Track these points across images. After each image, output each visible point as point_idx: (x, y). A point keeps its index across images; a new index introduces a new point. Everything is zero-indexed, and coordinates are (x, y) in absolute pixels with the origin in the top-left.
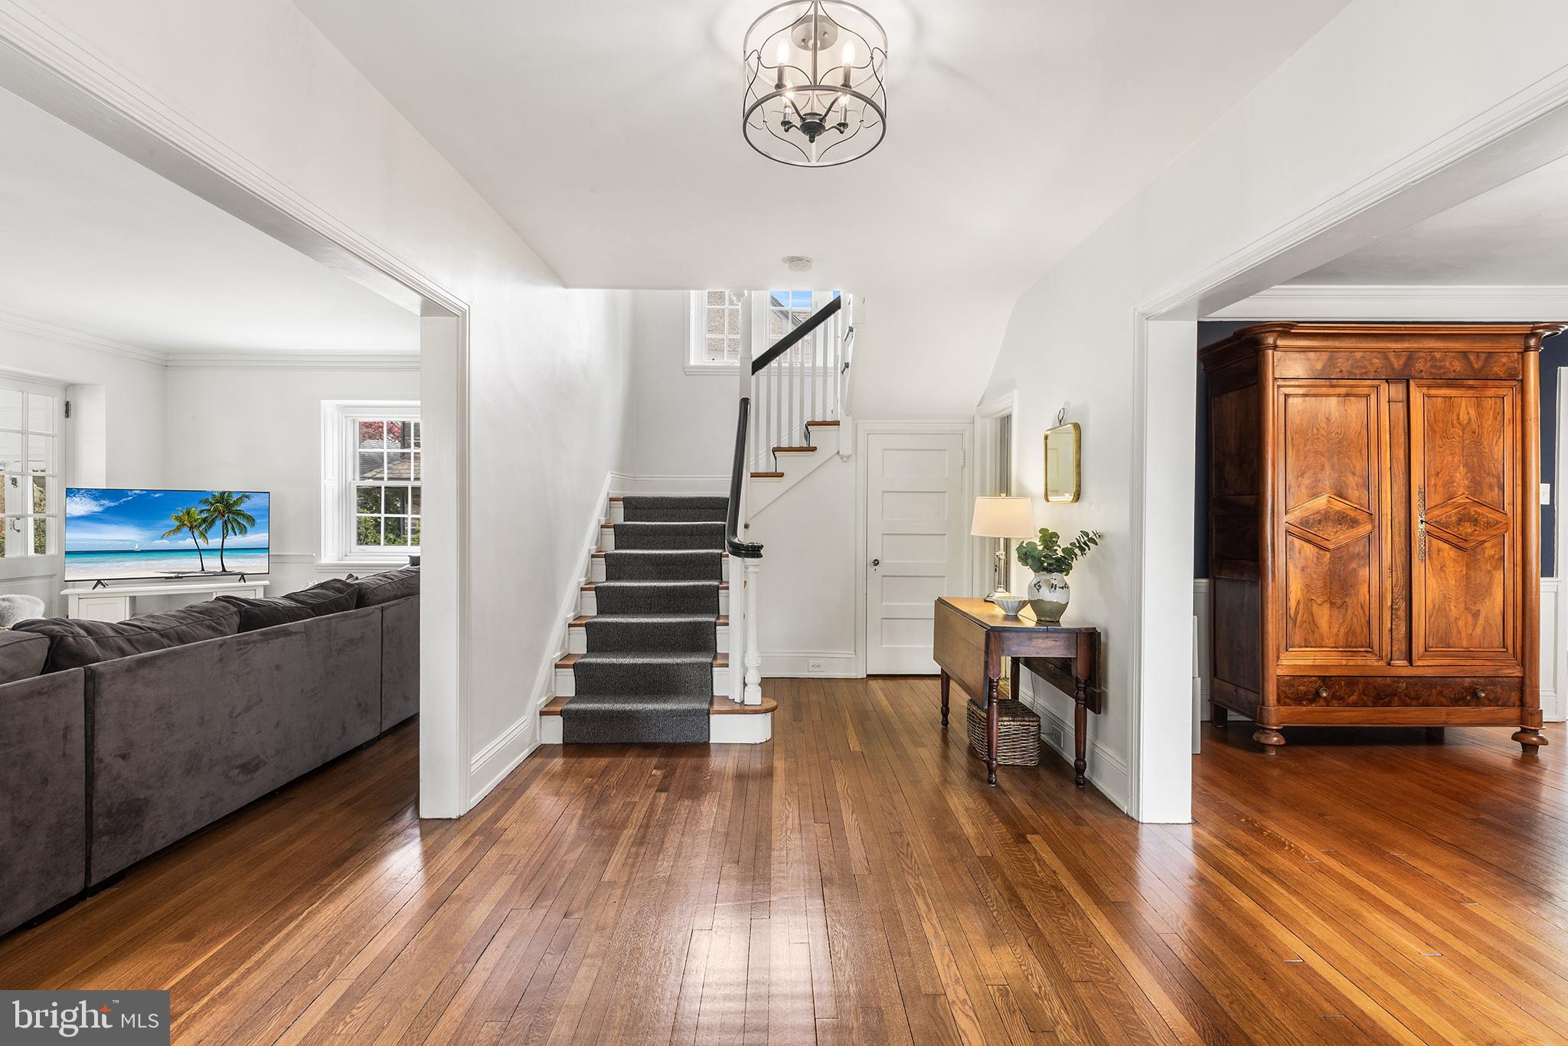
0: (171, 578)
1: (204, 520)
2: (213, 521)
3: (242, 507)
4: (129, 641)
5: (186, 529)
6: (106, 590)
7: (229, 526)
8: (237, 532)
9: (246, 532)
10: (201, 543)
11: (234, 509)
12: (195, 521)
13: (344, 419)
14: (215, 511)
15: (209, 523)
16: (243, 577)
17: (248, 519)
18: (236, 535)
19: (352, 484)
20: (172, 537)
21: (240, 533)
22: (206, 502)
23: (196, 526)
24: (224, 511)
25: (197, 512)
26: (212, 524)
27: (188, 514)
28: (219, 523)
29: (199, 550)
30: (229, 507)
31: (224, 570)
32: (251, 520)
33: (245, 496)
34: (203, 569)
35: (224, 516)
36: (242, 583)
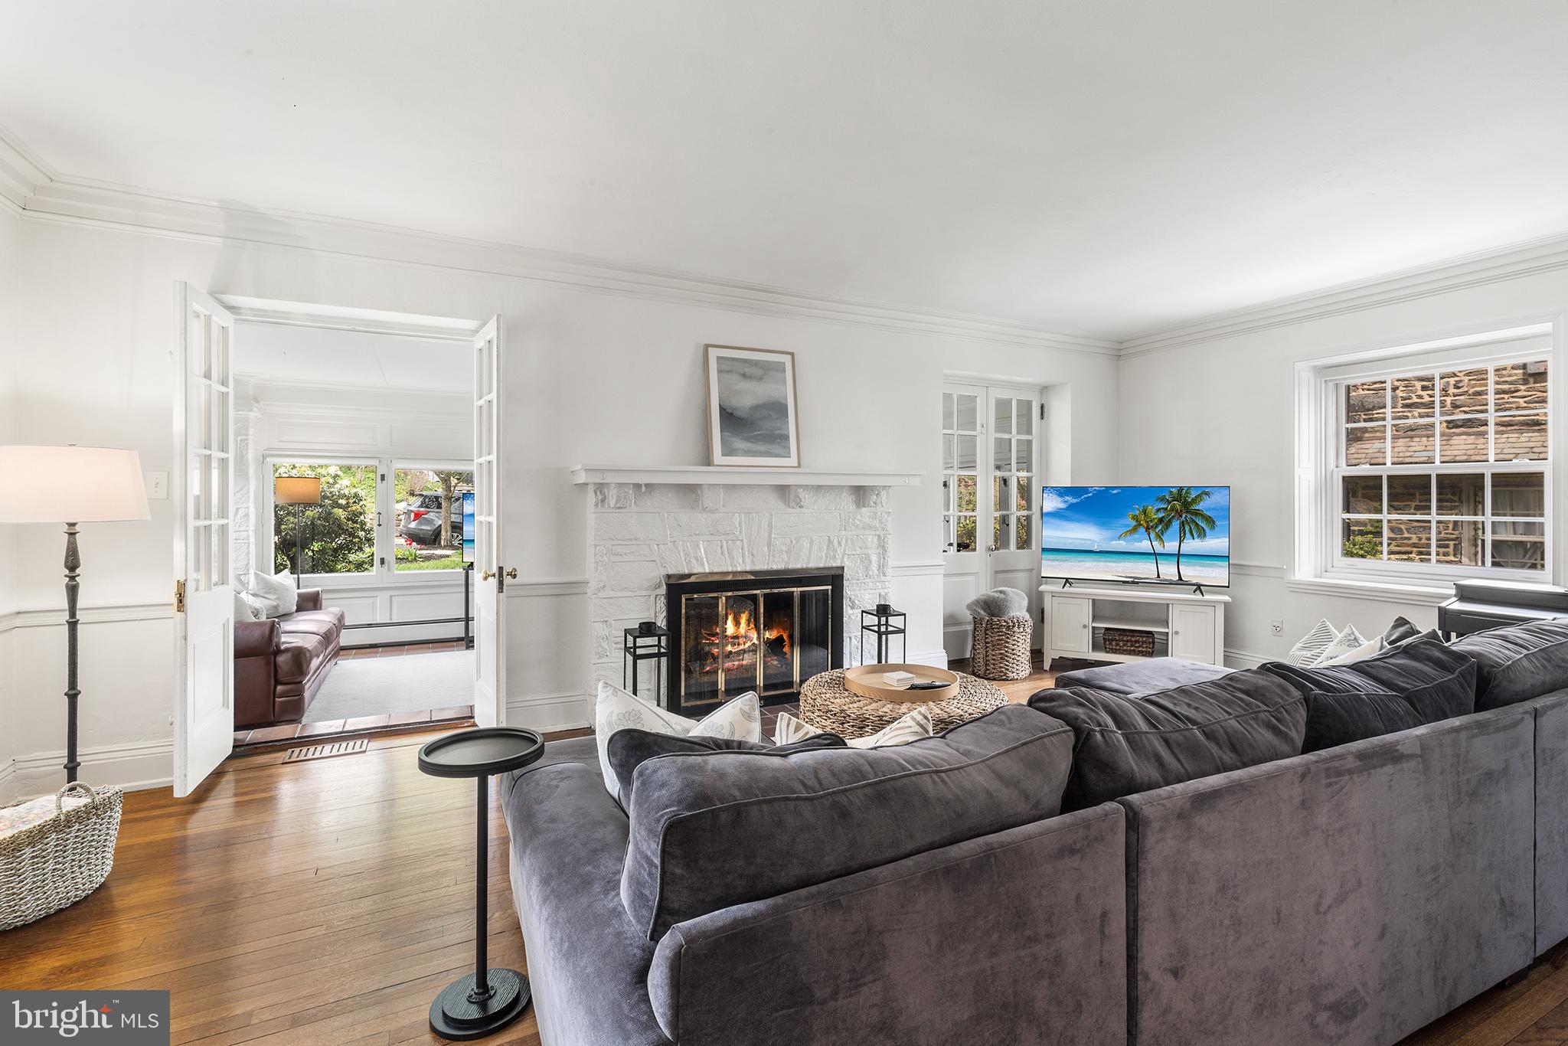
0: (1128, 582)
1: (1161, 520)
2: (1170, 521)
3: (1200, 506)
4: (1166, 741)
5: (1142, 530)
6: (1072, 590)
7: (1187, 528)
8: (1195, 535)
9: (1205, 536)
10: (1158, 547)
11: (1192, 508)
12: (1151, 521)
13: (1323, 385)
14: (1172, 510)
15: (1165, 523)
16: (1199, 587)
17: (1207, 520)
18: (1193, 538)
19: (1335, 473)
20: (1129, 537)
21: (1199, 536)
22: (1163, 499)
23: (1152, 527)
24: (1181, 511)
25: (1154, 510)
26: (1168, 525)
27: (1145, 514)
28: (1176, 524)
29: (1155, 554)
30: (1186, 505)
31: (1180, 578)
32: (1211, 522)
33: (1205, 492)
34: (1158, 576)
35: (1181, 516)
36: (1198, 597)
